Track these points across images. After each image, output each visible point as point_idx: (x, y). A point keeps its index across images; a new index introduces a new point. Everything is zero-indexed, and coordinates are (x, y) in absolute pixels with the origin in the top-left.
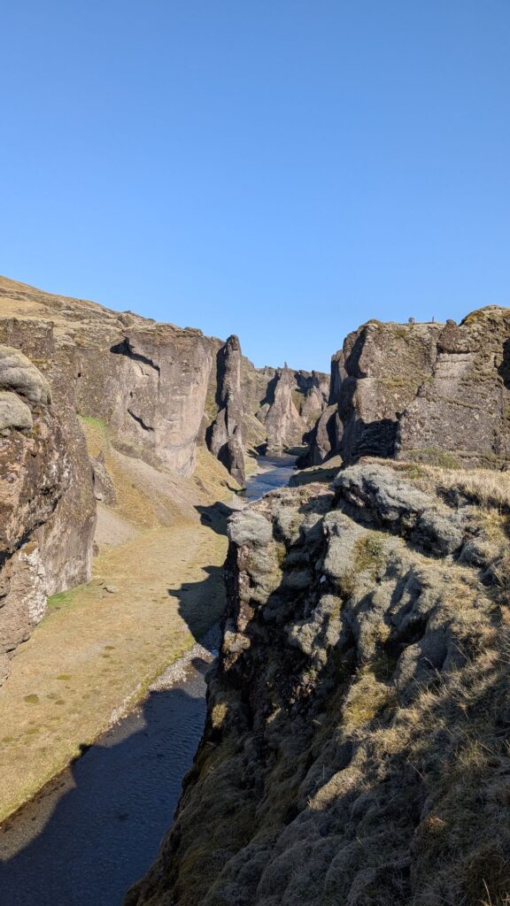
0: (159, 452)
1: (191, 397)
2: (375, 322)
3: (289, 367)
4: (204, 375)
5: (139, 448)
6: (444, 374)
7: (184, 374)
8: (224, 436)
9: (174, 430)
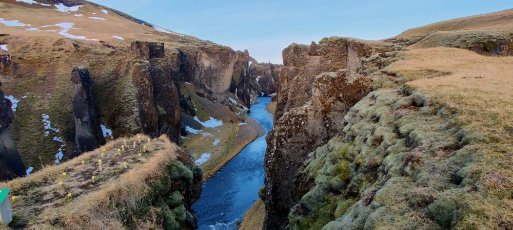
0: (214, 96)
1: (227, 73)
5: (206, 94)
6: (310, 64)
7: (223, 65)
8: (242, 89)
9: (220, 87)
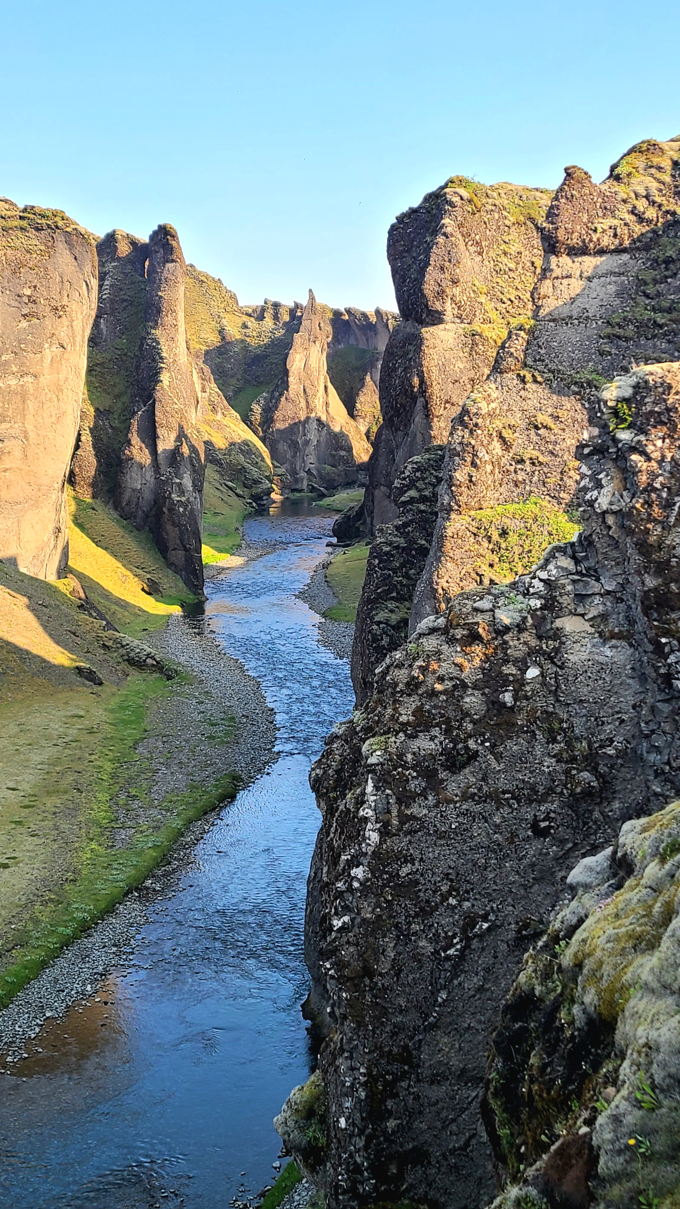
2: (462, 182)
3: (320, 300)
4: (78, 325)
7: (24, 324)
